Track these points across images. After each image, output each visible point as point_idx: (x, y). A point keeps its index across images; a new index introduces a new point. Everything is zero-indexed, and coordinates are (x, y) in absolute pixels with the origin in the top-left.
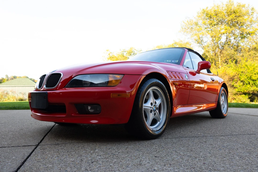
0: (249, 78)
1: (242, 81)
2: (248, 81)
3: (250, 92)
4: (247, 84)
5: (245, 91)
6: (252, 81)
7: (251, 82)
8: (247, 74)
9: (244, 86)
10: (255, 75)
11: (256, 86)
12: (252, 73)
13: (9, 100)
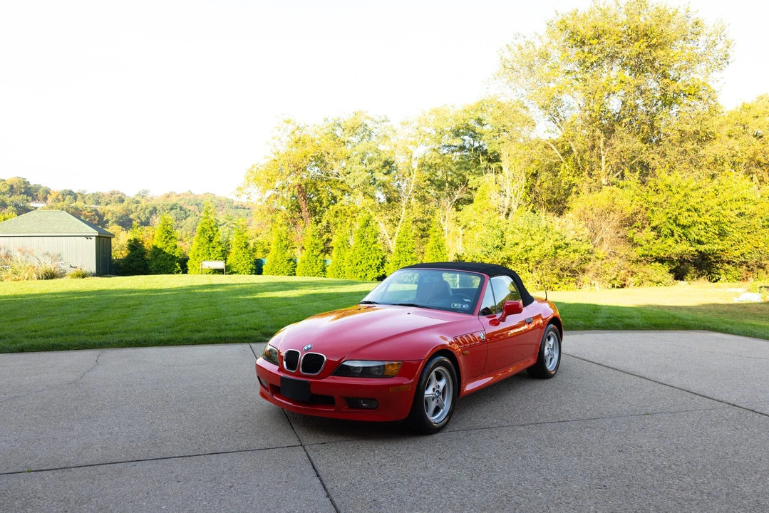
0: (672, 221)
1: (654, 229)
2: (670, 229)
3: (672, 256)
4: (666, 236)
5: (662, 255)
6: (678, 229)
7: (678, 231)
8: (667, 210)
9: (660, 240)
10: (687, 213)
11: (690, 240)
12: (682, 208)
13: (17, 277)
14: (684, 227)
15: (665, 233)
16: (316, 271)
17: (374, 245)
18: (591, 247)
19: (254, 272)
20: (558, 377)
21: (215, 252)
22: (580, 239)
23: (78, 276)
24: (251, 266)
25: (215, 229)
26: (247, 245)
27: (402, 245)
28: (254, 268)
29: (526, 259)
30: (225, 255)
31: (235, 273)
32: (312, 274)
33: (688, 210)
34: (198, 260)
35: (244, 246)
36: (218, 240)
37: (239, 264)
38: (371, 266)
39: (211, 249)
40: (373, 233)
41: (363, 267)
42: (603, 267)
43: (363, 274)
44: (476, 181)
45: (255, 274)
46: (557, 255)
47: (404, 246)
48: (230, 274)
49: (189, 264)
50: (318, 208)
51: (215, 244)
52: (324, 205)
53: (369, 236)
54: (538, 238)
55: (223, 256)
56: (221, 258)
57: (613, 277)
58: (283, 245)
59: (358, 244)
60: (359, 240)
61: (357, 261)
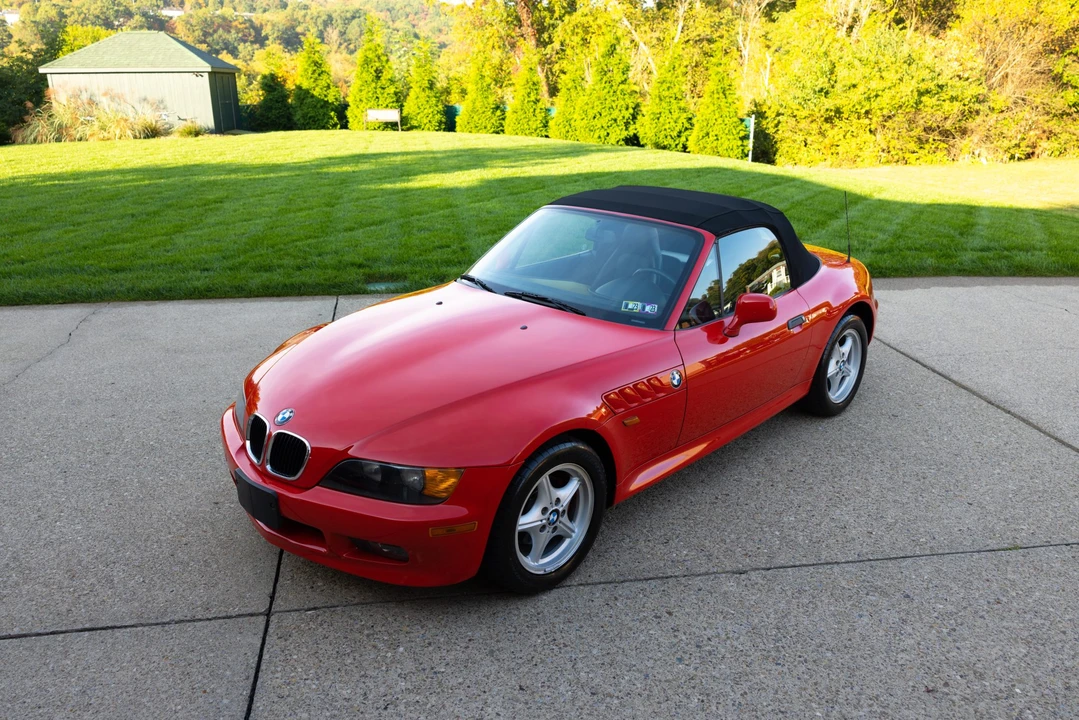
13: (106, 134)
16: (534, 127)
17: (622, 86)
18: (983, 90)
19: (443, 127)
20: (851, 414)
21: (385, 95)
22: (966, 76)
23: (190, 133)
24: (438, 117)
25: (384, 58)
26: (431, 86)
27: (665, 86)
28: (443, 120)
29: (867, 112)
30: (399, 100)
31: (416, 127)
32: (527, 132)
34: (361, 107)
35: (427, 85)
36: (389, 77)
37: (421, 115)
38: (615, 120)
39: (379, 90)
40: (621, 66)
41: (604, 121)
42: (998, 126)
43: (603, 133)
45: (444, 130)
46: (921, 106)
47: (668, 88)
48: (408, 129)
49: (349, 113)
50: (547, 20)
51: (384, 82)
52: (556, 15)
53: (615, 72)
54: (891, 76)
55: (397, 101)
56: (395, 104)
57: (1014, 142)
58: (485, 84)
59: (597, 83)
60: (599, 78)
61: (595, 112)
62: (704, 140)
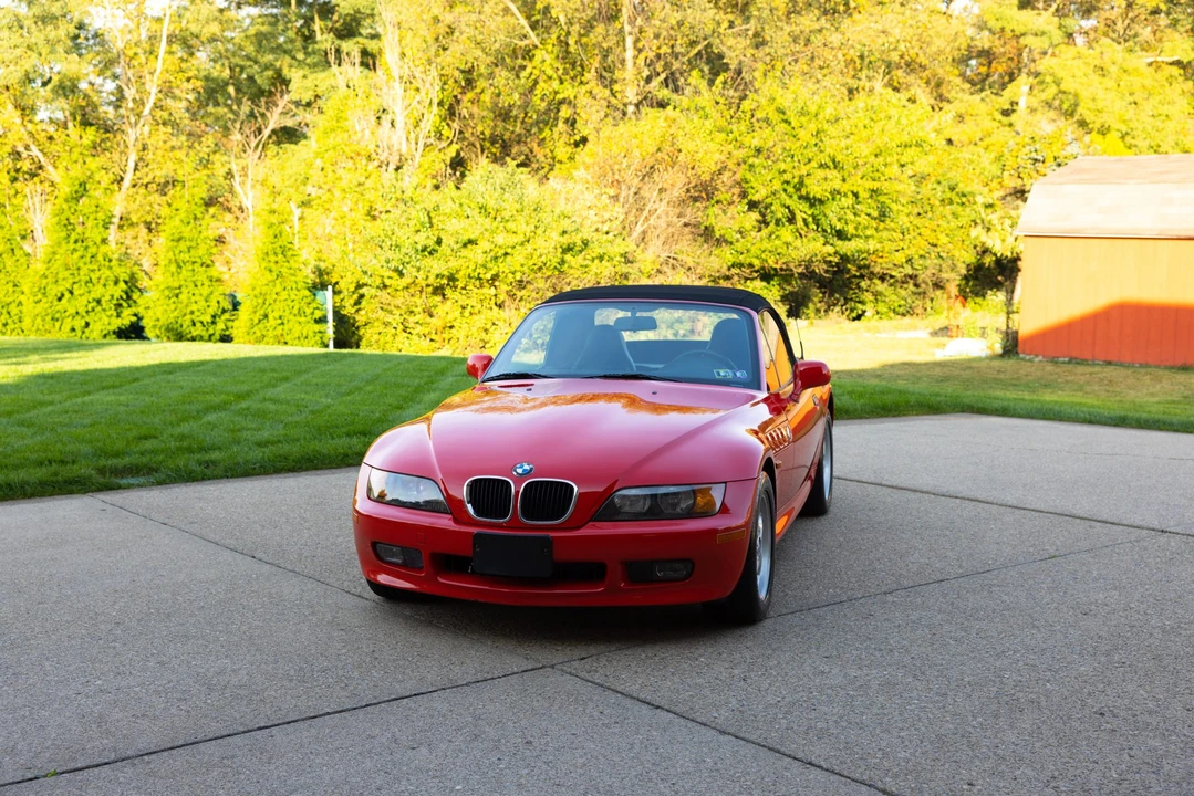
0: (791, 190)
1: (753, 205)
2: (788, 207)
3: (792, 266)
4: (778, 222)
5: (771, 262)
6: (804, 206)
7: (802, 211)
8: (783, 166)
9: (765, 232)
10: (821, 173)
11: (824, 231)
12: (810, 161)
14: (813, 202)
15: (780, 215)
17: (103, 249)
18: (629, 247)
22: (605, 229)
27: (183, 246)
29: (495, 278)
33: (822, 166)
38: (99, 302)
40: (101, 216)
41: (81, 303)
43: (79, 323)
44: (309, 83)
46: (565, 267)
47: (189, 249)
53: (89, 224)
59: (59, 244)
60: (64, 234)
61: (61, 288)
62: (261, 326)
